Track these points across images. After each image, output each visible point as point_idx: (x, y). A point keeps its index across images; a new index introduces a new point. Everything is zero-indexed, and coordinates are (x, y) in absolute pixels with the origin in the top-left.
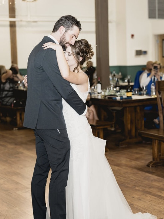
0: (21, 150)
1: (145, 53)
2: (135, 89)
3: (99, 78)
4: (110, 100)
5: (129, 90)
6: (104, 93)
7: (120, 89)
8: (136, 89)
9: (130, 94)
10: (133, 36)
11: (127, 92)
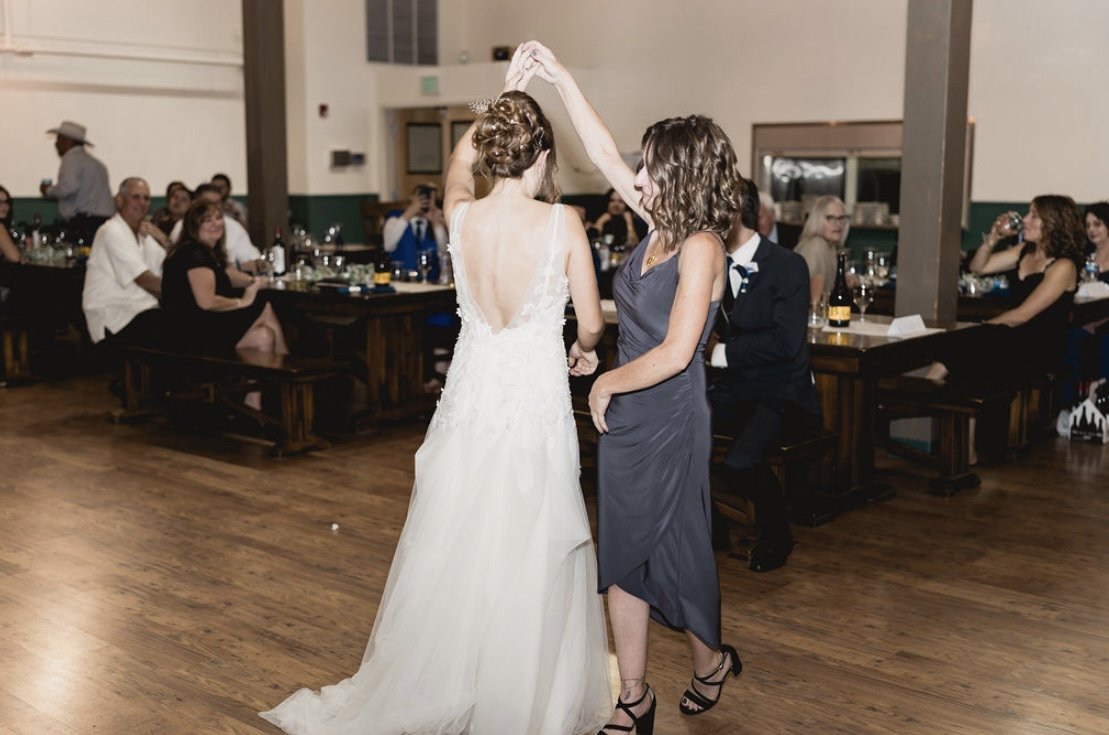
0: (46, 452)
1: (360, 159)
2: (393, 263)
3: (278, 231)
4: (331, 295)
5: (382, 266)
6: (302, 276)
7: (346, 263)
8: (397, 263)
9: (383, 278)
10: (323, 109)
11: (378, 270)
